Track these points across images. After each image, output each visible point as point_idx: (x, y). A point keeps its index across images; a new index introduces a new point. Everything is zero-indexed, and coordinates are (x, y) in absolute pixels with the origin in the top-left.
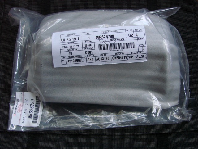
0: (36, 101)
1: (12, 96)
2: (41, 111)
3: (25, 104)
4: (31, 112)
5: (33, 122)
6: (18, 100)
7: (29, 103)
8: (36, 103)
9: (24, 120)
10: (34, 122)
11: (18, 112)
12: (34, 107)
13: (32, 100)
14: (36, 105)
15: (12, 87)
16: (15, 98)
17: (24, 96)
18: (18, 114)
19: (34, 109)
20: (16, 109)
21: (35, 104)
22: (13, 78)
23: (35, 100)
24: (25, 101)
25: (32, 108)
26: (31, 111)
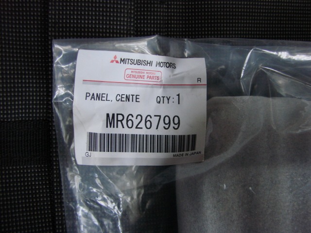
0: (173, 137)
1: (188, 42)
2: (137, 159)
3: (159, 92)
4: (130, 123)
5: (92, 137)
6: (171, 66)
7: (166, 110)
8: (167, 137)
9: (99, 97)
10: (94, 141)
11: (129, 72)
12: (153, 132)
13: (176, 119)
14: (160, 137)
15: (224, 43)
16: (183, 57)
17: (188, 90)
18: (120, 72)
19: (143, 132)
20: (139, 62)
21: (161, 132)
22: (263, 46)
23: (177, 133)
24: (173, 93)
25: (148, 124)
26: (136, 122)
